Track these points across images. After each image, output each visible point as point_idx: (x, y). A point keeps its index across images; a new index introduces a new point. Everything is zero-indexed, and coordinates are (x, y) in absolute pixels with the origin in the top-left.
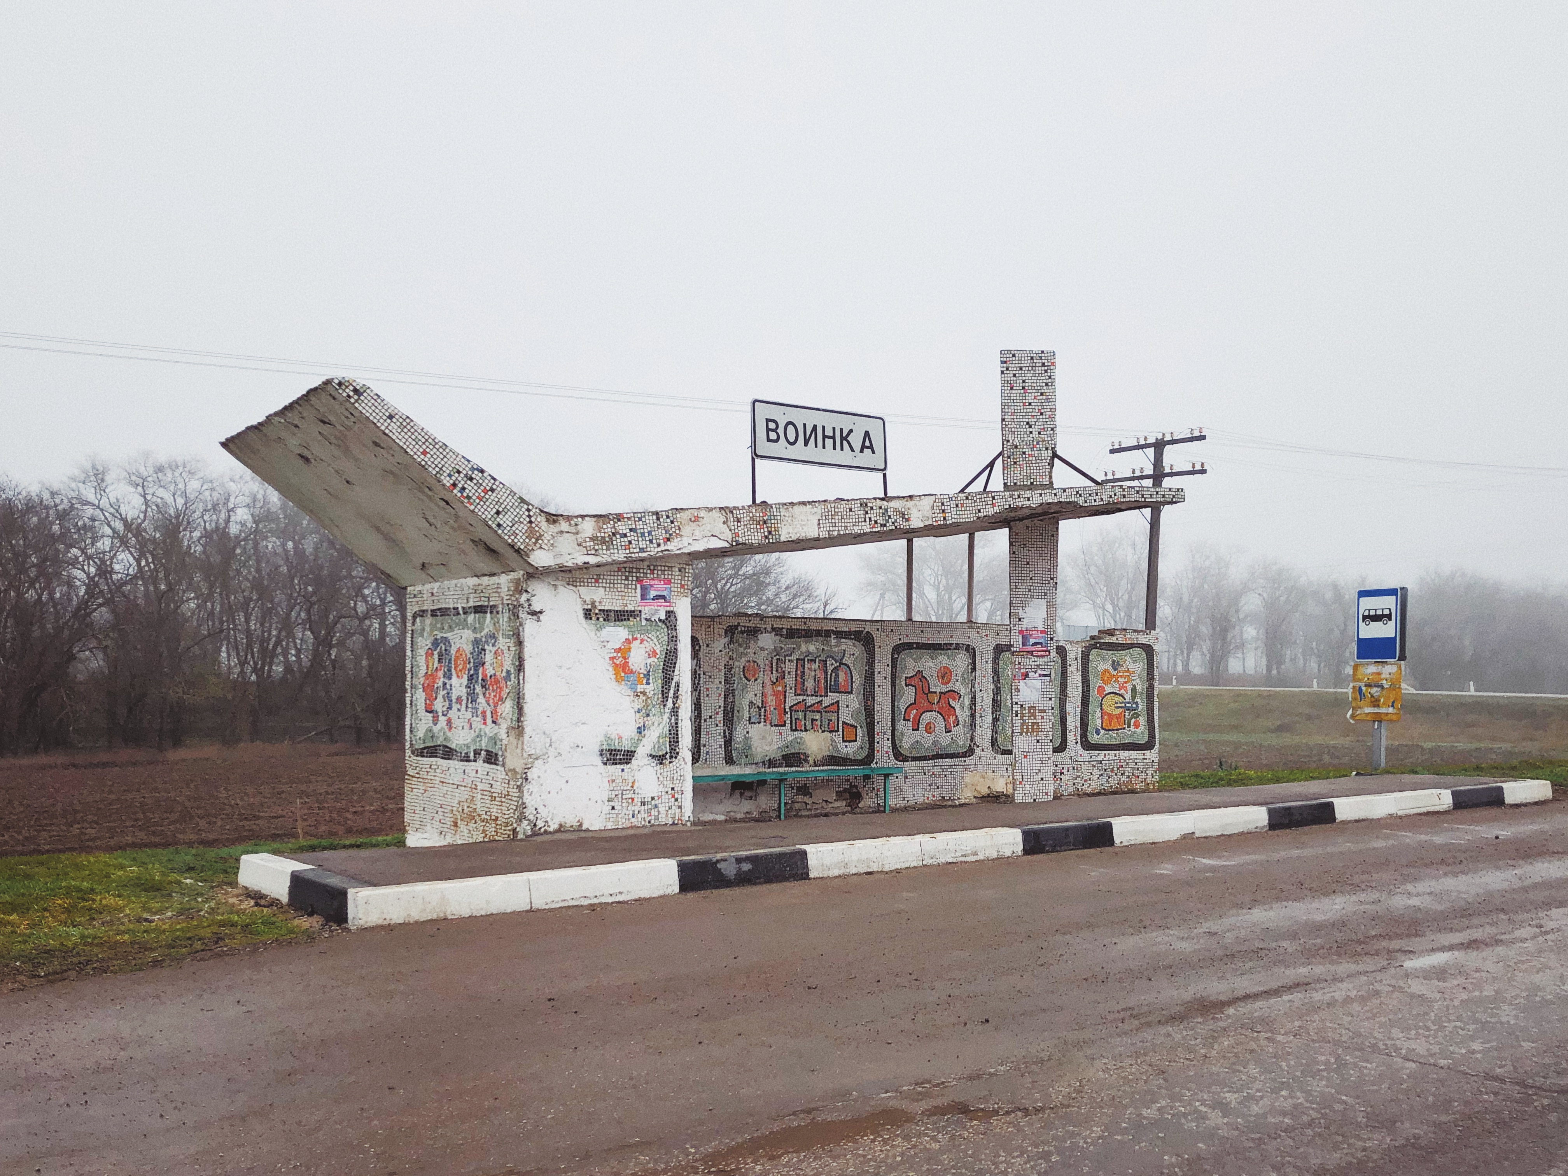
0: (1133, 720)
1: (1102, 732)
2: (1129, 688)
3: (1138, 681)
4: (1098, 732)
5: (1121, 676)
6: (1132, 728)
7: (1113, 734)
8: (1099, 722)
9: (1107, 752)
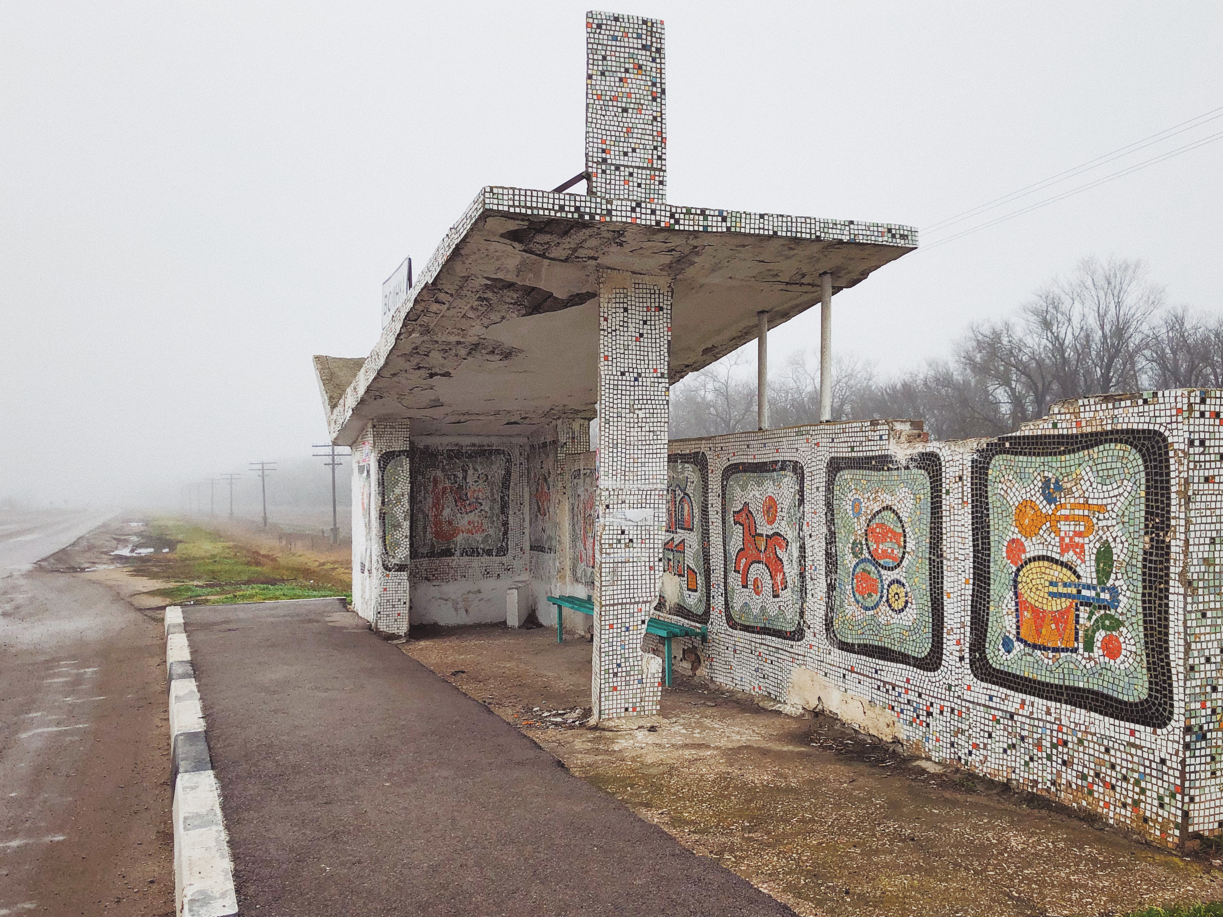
0: (1100, 635)
1: (1018, 647)
2: (1091, 547)
3: (1117, 531)
4: (1008, 646)
5: (1067, 518)
6: (1097, 652)
7: (1046, 658)
8: (1009, 623)
9: (1029, 698)
